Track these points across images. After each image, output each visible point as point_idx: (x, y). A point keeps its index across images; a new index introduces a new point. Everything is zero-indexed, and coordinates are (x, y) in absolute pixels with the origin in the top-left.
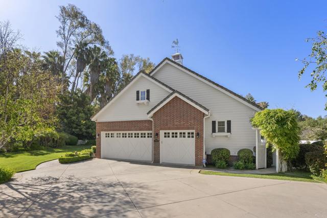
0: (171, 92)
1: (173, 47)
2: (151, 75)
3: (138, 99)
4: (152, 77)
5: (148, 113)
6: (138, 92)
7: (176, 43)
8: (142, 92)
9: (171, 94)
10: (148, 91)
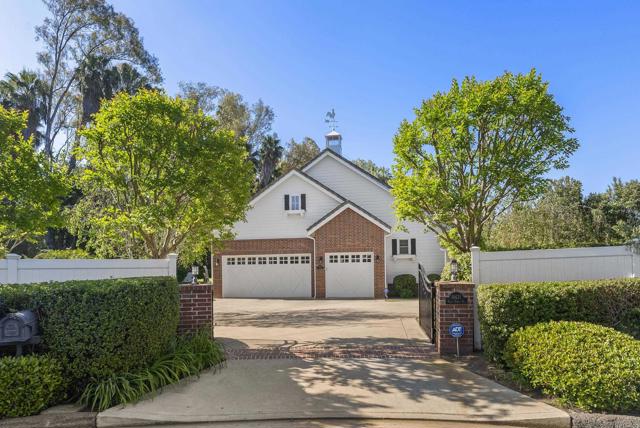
0: (342, 201)
1: (328, 121)
2: (304, 170)
3: (287, 208)
4: (306, 175)
5: (308, 230)
6: (287, 197)
7: (332, 115)
8: (293, 197)
9: (342, 205)
10: (303, 197)
